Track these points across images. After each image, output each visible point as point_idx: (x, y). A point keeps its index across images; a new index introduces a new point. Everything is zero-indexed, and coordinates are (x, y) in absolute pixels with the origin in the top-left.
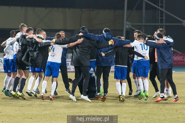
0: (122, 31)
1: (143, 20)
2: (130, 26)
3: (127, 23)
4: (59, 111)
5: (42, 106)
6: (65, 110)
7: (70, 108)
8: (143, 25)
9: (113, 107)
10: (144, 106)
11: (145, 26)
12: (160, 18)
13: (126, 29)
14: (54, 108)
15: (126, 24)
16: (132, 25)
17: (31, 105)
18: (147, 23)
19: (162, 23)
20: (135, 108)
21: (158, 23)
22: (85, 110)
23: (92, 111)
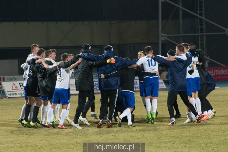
0: (158, 43)
1: (181, 31)
2: (166, 38)
3: (163, 34)
4: (91, 138)
5: (71, 133)
6: (97, 136)
7: (103, 134)
8: (180, 36)
9: (152, 130)
10: (186, 128)
11: (183, 37)
12: (199, 27)
13: (162, 41)
14: (85, 135)
15: (162, 36)
16: (168, 37)
17: (58, 133)
18: (185, 34)
19: (202, 32)
20: (177, 131)
21: (198, 33)
22: (120, 136)
23: (128, 136)
